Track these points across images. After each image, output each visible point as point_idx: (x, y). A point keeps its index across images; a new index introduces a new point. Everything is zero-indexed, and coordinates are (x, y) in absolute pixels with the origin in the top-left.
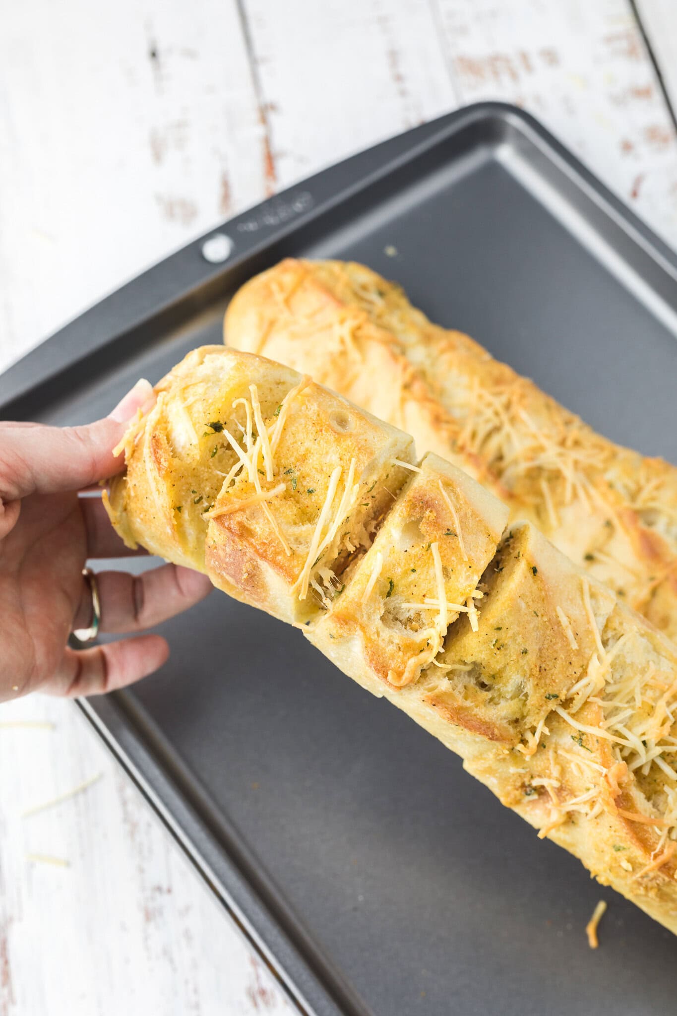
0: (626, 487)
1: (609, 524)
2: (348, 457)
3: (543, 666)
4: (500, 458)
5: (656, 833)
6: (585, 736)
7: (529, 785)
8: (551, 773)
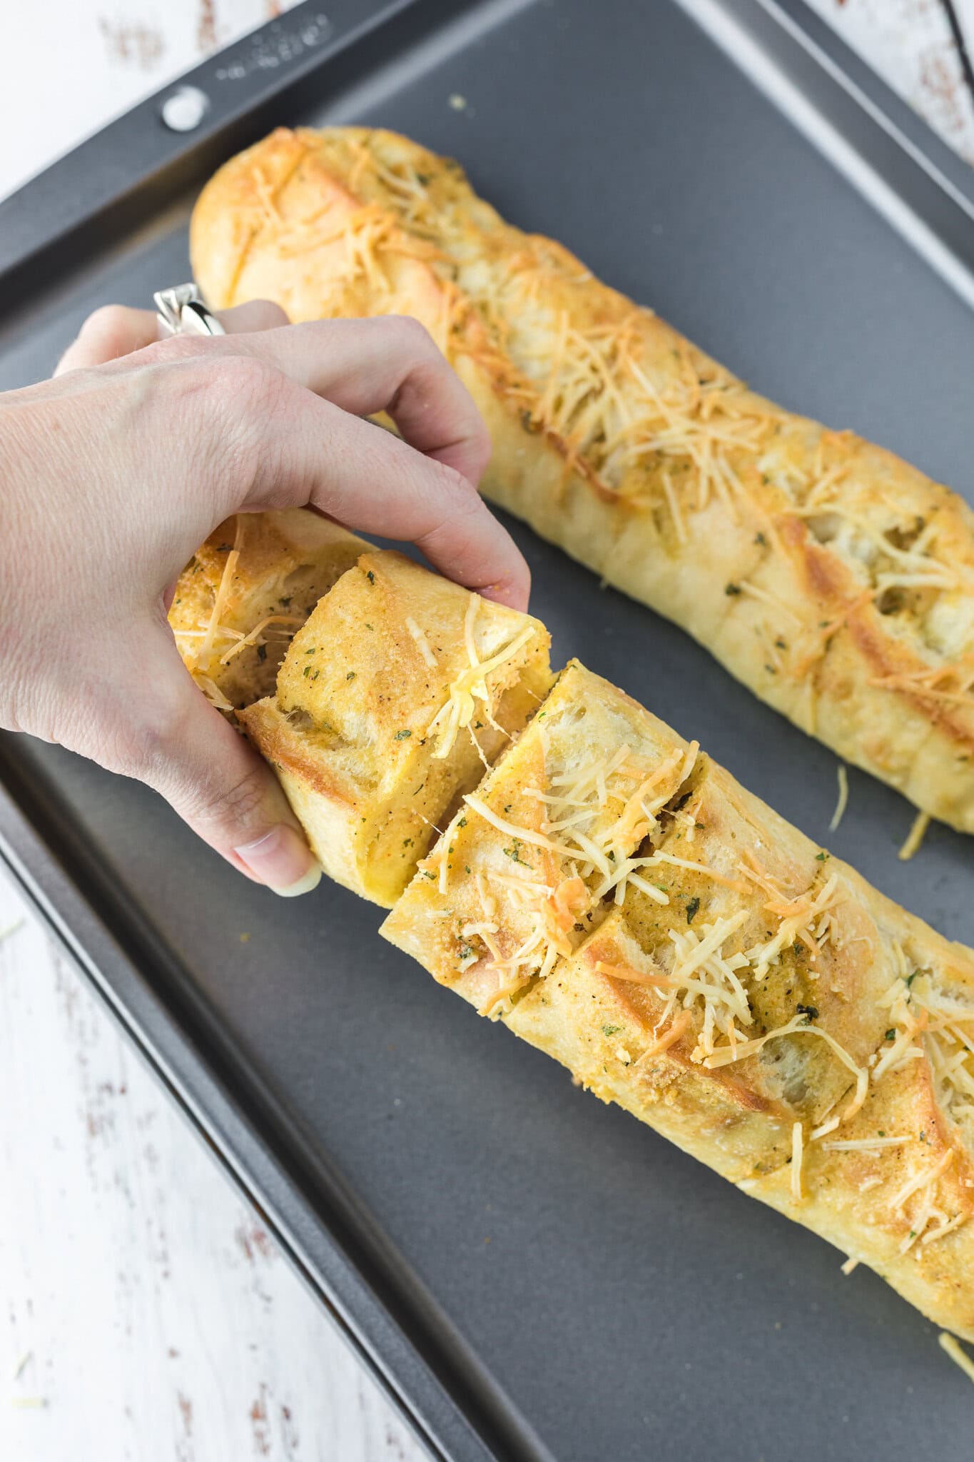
0: (790, 479)
1: (761, 539)
3: (386, 694)
4: (601, 438)
5: (658, 997)
6: (522, 847)
7: (460, 938)
8: (483, 913)
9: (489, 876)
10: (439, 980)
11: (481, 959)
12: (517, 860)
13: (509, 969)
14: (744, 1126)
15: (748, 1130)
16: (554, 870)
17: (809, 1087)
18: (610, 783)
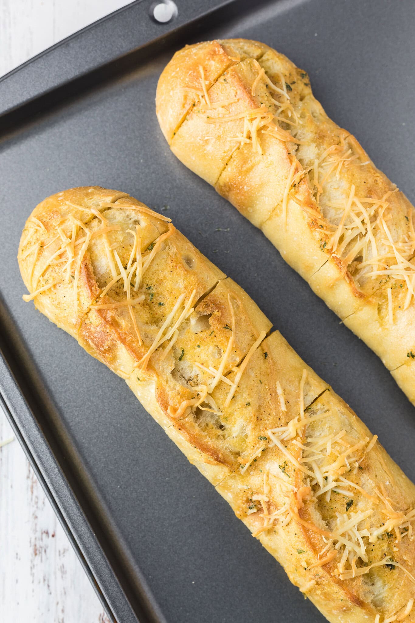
2: (190, 288)
3: (260, 417)
5: (323, 541)
6: (287, 466)
7: (251, 500)
8: (264, 491)
9: (270, 476)
10: (237, 516)
11: (258, 511)
12: (284, 472)
13: (270, 519)
14: (352, 613)
15: (353, 615)
16: (299, 481)
17: (385, 601)
18: (333, 446)
